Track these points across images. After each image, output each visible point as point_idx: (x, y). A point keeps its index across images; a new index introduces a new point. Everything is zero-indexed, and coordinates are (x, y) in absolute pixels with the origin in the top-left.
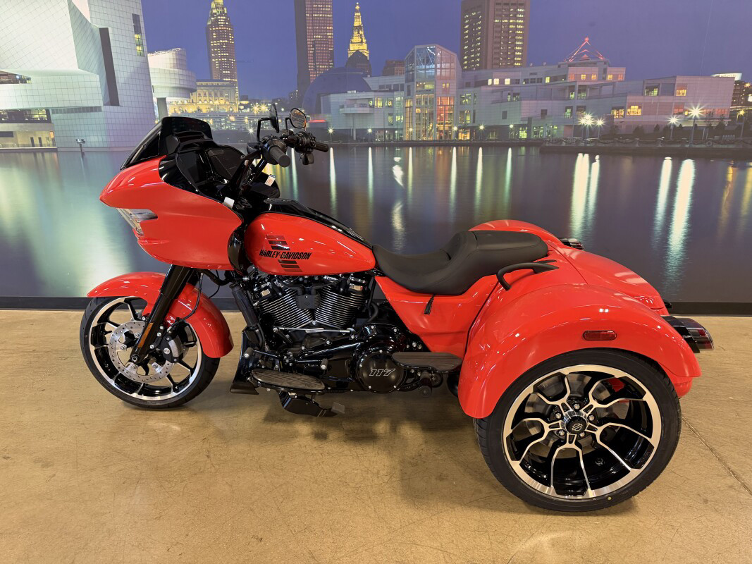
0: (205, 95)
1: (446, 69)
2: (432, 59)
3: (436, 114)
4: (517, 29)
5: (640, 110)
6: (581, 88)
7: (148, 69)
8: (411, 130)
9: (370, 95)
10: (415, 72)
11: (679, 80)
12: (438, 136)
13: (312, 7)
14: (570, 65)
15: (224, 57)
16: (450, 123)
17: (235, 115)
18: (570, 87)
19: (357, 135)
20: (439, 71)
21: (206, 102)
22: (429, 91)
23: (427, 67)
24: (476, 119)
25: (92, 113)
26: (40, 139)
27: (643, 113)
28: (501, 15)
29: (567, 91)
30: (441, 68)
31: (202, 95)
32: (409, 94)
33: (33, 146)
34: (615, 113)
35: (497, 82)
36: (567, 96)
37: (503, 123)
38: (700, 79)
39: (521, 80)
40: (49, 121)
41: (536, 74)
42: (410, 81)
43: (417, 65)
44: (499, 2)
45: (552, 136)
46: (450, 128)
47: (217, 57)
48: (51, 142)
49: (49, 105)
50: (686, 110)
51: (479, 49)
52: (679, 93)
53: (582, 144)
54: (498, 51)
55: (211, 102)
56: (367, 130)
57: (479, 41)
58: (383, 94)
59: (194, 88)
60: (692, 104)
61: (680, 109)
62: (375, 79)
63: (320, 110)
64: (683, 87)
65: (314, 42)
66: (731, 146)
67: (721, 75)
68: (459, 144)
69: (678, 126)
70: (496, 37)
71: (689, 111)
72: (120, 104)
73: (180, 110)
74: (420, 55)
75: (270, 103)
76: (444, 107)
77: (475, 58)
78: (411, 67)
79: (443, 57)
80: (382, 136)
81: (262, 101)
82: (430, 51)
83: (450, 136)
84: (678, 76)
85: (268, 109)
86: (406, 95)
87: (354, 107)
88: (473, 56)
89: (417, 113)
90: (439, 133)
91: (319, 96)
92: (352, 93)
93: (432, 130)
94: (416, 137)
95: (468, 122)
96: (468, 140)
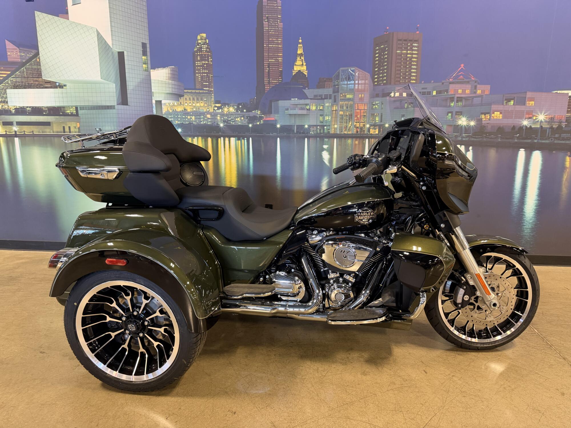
0: (190, 99)
1: (362, 84)
2: (352, 77)
3: (354, 115)
4: (412, 57)
5: (501, 115)
6: (458, 99)
7: (150, 80)
8: (336, 126)
9: (307, 101)
10: (340, 86)
11: (529, 95)
12: (355, 130)
13: (268, 40)
14: (450, 83)
15: (205, 73)
16: (364, 122)
17: (211, 114)
18: (450, 98)
19: (297, 129)
20: (357, 85)
21: (190, 104)
22: (349, 99)
23: (349, 83)
24: (383, 119)
25: (108, 110)
26: (69, 127)
27: (504, 117)
28: (401, 48)
29: (449, 100)
30: (358, 84)
31: (188, 99)
32: (335, 101)
33: (64, 132)
34: (483, 117)
35: (397, 94)
36: (448, 104)
38: (544, 95)
40: (77, 115)
41: (426, 88)
42: (336, 93)
43: (342, 81)
44: (401, 39)
46: (364, 125)
47: (200, 73)
48: (77, 130)
49: (78, 104)
50: (534, 116)
51: (385, 71)
52: (529, 104)
53: (460, 139)
54: (399, 72)
55: (194, 105)
56: (304, 126)
57: (385, 65)
58: (316, 101)
59: (182, 94)
60: (538, 112)
61: (530, 115)
62: (311, 90)
63: (271, 112)
64: (531, 99)
65: (269, 64)
66: (568, 142)
67: (558, 92)
68: (370, 137)
69: (528, 127)
70: (398, 63)
71: (536, 117)
72: (129, 104)
73: (171, 109)
74: (344, 74)
75: (236, 106)
76: (360, 111)
77: (383, 77)
78: (337, 83)
79: (360, 76)
80: (315, 130)
81: (230, 105)
82: (351, 72)
83: (364, 131)
84: (528, 92)
85: (235, 110)
86: (333, 102)
87: (295, 110)
88: (381, 75)
89: (340, 115)
90: (356, 128)
91: (271, 102)
92: (294, 100)
93: (351, 126)
94: (340, 131)
95: (378, 121)
96: (376, 134)
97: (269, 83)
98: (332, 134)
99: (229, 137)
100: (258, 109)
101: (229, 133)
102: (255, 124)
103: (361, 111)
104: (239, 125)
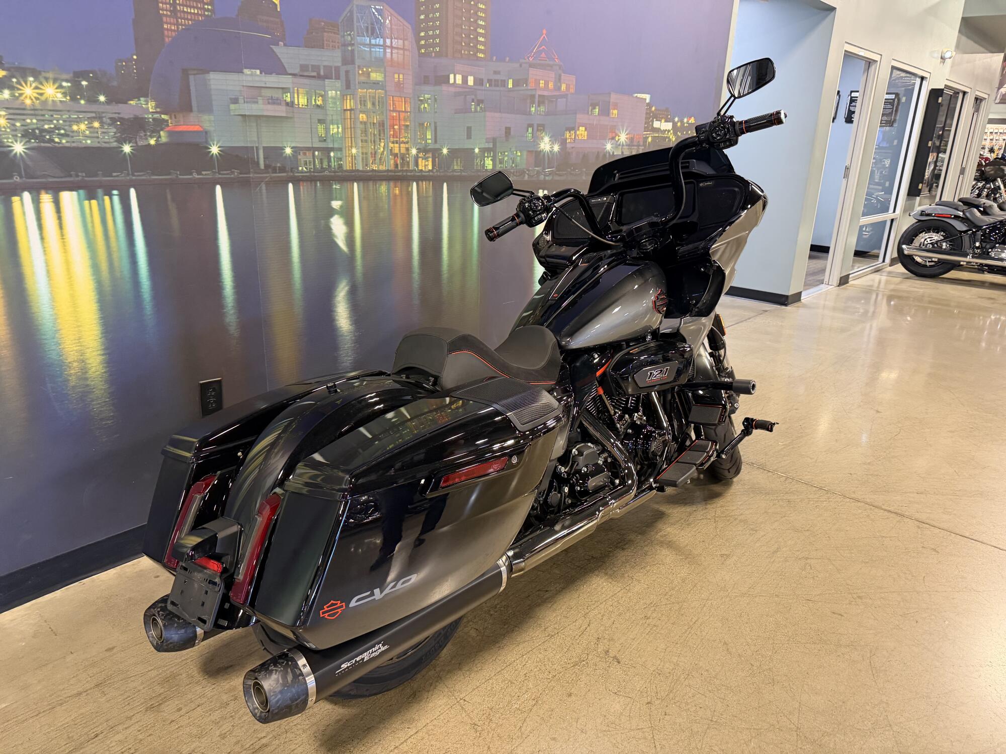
1: (397, 48)
2: (380, 29)
3: (387, 124)
5: (586, 133)
6: (540, 99)
9: (285, 81)
10: (356, 48)
11: (614, 97)
12: (392, 162)
14: (531, 66)
16: (407, 143)
18: (531, 96)
19: (264, 158)
20: (389, 50)
22: (376, 84)
23: (373, 42)
24: (438, 137)
27: (589, 136)
29: (528, 101)
30: (392, 47)
32: (348, 86)
34: (568, 137)
35: (459, 79)
36: (528, 109)
37: (467, 145)
38: (626, 99)
39: (485, 81)
41: (499, 73)
42: (349, 64)
43: (359, 36)
45: (516, 166)
46: (407, 149)
50: (617, 135)
51: (438, 23)
52: (613, 114)
53: (542, 177)
54: (460, 30)
56: (282, 149)
57: (437, 10)
58: (307, 81)
60: (620, 127)
61: (613, 133)
62: (292, 50)
63: (190, 105)
64: (615, 106)
67: (639, 95)
68: (420, 178)
69: (612, 153)
71: (619, 136)
74: (362, 18)
75: (67, 81)
76: (398, 113)
77: (434, 37)
78: (349, 38)
79: (393, 27)
80: (310, 162)
81: (44, 74)
82: (376, 13)
83: (408, 163)
84: (612, 93)
85: (65, 94)
86: (345, 87)
87: (257, 102)
88: (431, 33)
89: (361, 122)
90: (393, 158)
91: (185, 73)
92: (251, 75)
93: (383, 152)
94: (363, 164)
95: (429, 141)
96: (430, 171)
97: (174, 12)
98: (347, 171)
99: (56, 190)
100: (146, 96)
101: (54, 177)
102: (141, 143)
103: (399, 115)
104: (87, 148)
